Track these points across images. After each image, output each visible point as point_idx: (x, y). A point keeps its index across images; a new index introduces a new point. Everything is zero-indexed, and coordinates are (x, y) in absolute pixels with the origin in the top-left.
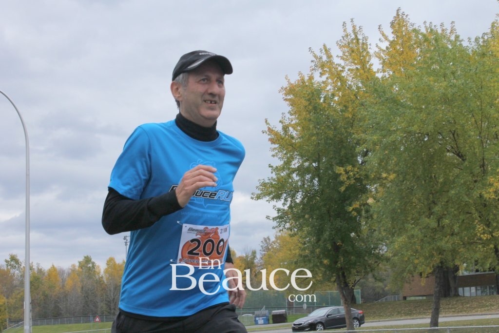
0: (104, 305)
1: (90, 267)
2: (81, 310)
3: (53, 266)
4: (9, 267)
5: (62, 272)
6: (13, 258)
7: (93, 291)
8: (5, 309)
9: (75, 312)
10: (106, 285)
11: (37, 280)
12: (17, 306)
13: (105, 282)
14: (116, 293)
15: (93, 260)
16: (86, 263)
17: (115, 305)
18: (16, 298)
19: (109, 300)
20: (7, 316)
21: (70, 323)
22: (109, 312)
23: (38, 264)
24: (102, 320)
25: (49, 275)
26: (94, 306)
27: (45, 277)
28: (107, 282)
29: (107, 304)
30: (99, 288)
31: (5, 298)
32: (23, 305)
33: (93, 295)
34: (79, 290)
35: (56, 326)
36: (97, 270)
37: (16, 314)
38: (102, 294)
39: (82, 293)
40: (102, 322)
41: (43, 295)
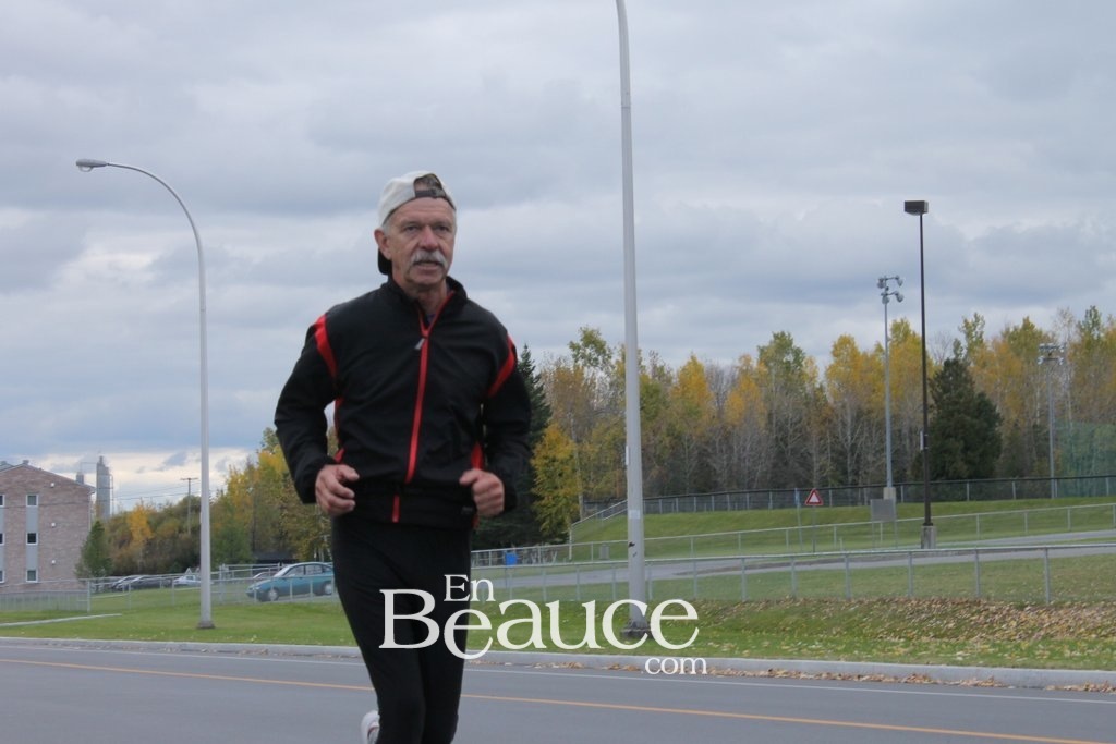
0: (829, 462)
1: (788, 362)
2: (769, 476)
3: (692, 358)
4: (580, 362)
5: (716, 375)
6: (590, 339)
7: (798, 426)
8: (574, 471)
9: (753, 480)
10: (833, 410)
11: (651, 396)
12: (603, 462)
13: (830, 400)
14: (858, 431)
15: (796, 344)
16: (777, 351)
17: (857, 462)
18: (600, 442)
19: (839, 447)
20: (579, 488)
21: (739, 509)
22: (841, 482)
23: (654, 355)
24: (824, 502)
25: (683, 383)
26: (802, 465)
27: (670, 388)
28: (835, 402)
29: (834, 460)
30: (813, 418)
31: (571, 441)
33: (798, 434)
34: (762, 422)
35: (704, 516)
36: (807, 371)
37: (601, 484)
38: (821, 432)
39: (771, 431)
40: (824, 506)
41: (668, 435)
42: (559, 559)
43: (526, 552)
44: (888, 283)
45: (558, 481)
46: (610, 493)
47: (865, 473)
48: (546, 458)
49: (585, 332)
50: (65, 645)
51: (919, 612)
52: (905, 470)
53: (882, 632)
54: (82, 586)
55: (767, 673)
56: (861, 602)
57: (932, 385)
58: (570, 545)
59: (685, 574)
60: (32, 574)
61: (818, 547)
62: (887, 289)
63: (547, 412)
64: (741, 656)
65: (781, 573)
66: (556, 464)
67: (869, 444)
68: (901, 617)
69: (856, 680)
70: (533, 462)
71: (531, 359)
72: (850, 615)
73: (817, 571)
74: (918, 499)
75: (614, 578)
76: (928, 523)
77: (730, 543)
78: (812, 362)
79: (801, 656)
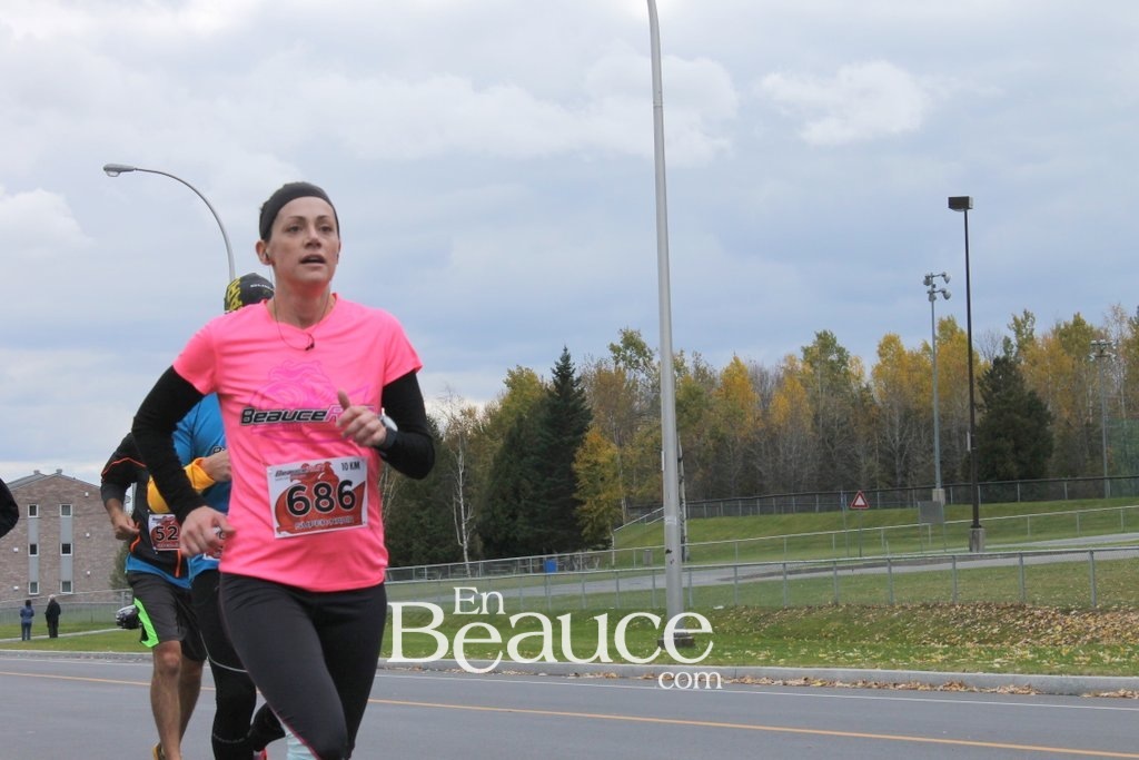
0: (877, 464)
1: (832, 362)
2: (815, 478)
3: (735, 359)
4: (621, 364)
5: (759, 378)
6: (631, 341)
7: (845, 427)
8: (616, 475)
9: (800, 483)
10: (880, 410)
11: (694, 399)
12: (646, 466)
13: (878, 401)
14: (906, 431)
15: (840, 343)
16: (821, 351)
17: (906, 463)
18: (642, 445)
19: (887, 448)
20: (620, 492)
21: (786, 512)
22: (888, 482)
23: (697, 356)
24: (871, 504)
25: (727, 384)
26: (849, 467)
27: (714, 390)
28: (883, 403)
29: (881, 461)
30: (859, 418)
31: (613, 445)
32: (659, 464)
33: (845, 435)
34: (808, 425)
35: (748, 520)
36: (853, 369)
37: (644, 489)
38: (869, 433)
39: (817, 432)
40: (871, 508)
41: (712, 438)
42: (602, 565)
43: (568, 559)
44: (935, 281)
45: (600, 485)
46: (652, 497)
47: (914, 474)
48: (588, 462)
49: (625, 334)
50: (97, 657)
51: (963, 617)
52: (955, 471)
53: (925, 638)
54: (118, 597)
55: (803, 682)
56: (904, 608)
57: (981, 384)
58: (612, 551)
59: (728, 579)
60: (67, 585)
61: (864, 551)
62: (934, 286)
63: (588, 415)
64: (776, 664)
65: (825, 578)
66: (598, 468)
67: (918, 445)
68: (945, 623)
69: (892, 687)
70: (575, 466)
71: (571, 361)
72: (892, 621)
73: (861, 576)
74: (967, 501)
75: (654, 585)
76: (976, 525)
77: (776, 548)
78: (858, 361)
79: (837, 663)
